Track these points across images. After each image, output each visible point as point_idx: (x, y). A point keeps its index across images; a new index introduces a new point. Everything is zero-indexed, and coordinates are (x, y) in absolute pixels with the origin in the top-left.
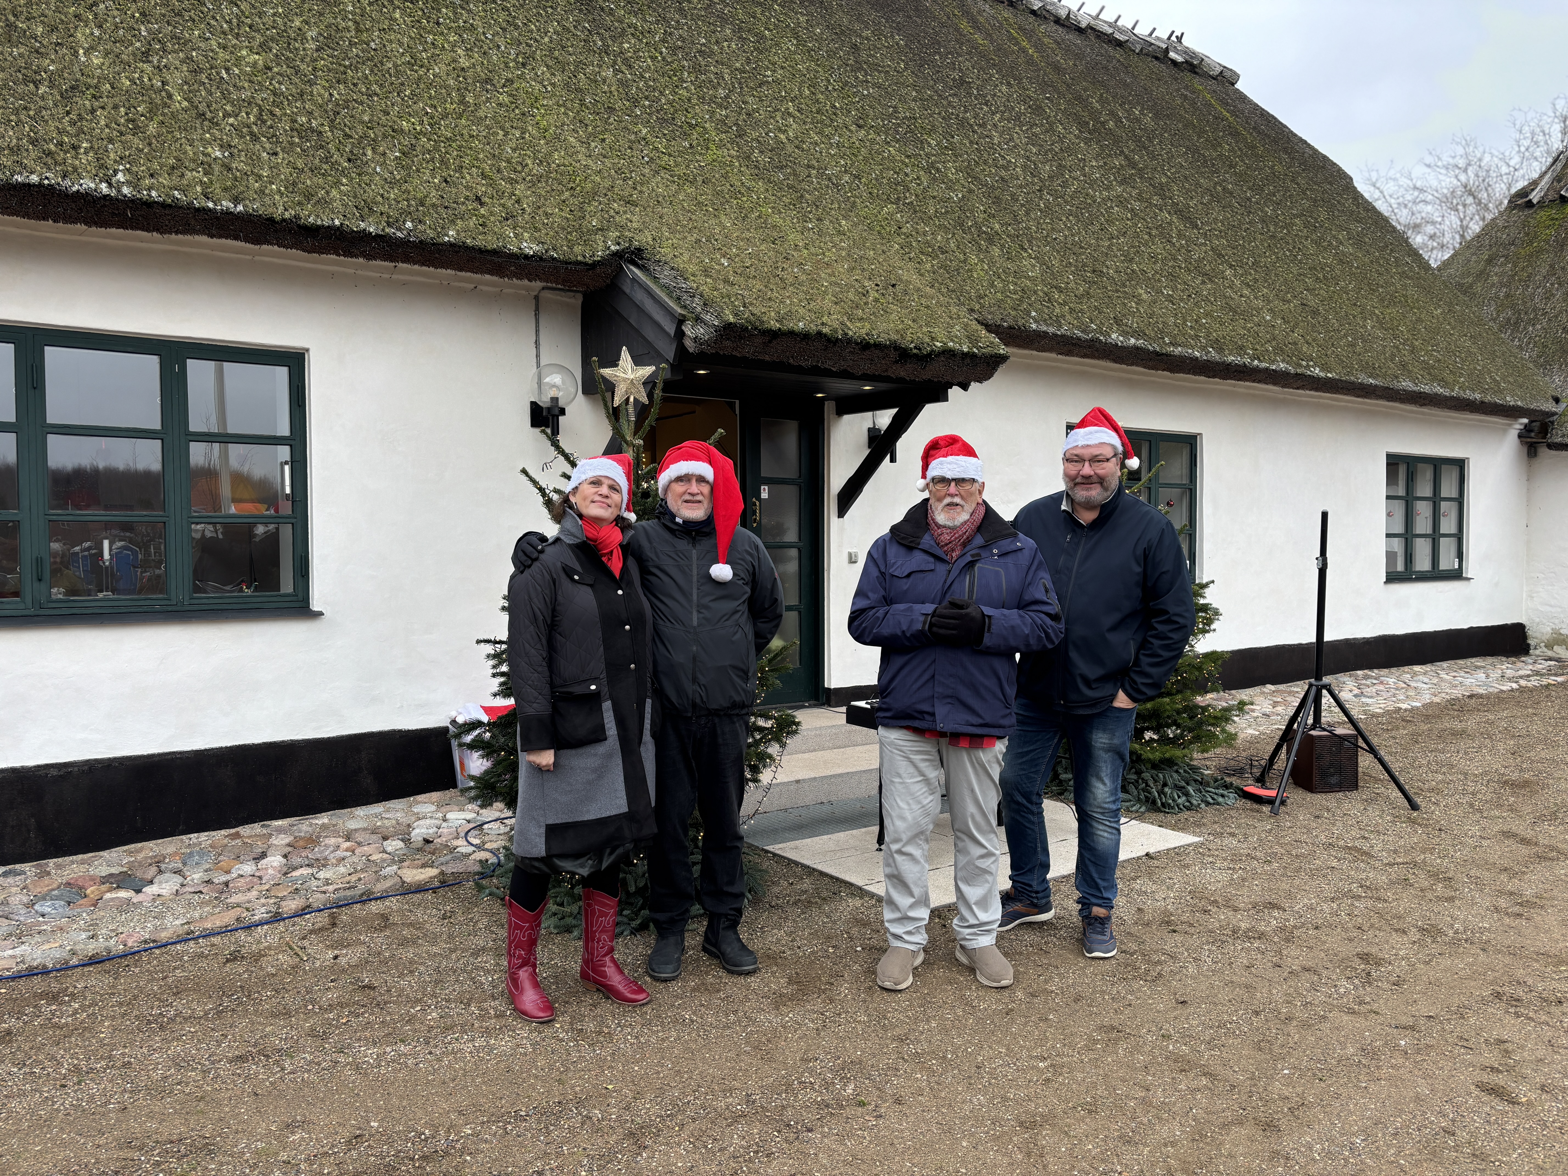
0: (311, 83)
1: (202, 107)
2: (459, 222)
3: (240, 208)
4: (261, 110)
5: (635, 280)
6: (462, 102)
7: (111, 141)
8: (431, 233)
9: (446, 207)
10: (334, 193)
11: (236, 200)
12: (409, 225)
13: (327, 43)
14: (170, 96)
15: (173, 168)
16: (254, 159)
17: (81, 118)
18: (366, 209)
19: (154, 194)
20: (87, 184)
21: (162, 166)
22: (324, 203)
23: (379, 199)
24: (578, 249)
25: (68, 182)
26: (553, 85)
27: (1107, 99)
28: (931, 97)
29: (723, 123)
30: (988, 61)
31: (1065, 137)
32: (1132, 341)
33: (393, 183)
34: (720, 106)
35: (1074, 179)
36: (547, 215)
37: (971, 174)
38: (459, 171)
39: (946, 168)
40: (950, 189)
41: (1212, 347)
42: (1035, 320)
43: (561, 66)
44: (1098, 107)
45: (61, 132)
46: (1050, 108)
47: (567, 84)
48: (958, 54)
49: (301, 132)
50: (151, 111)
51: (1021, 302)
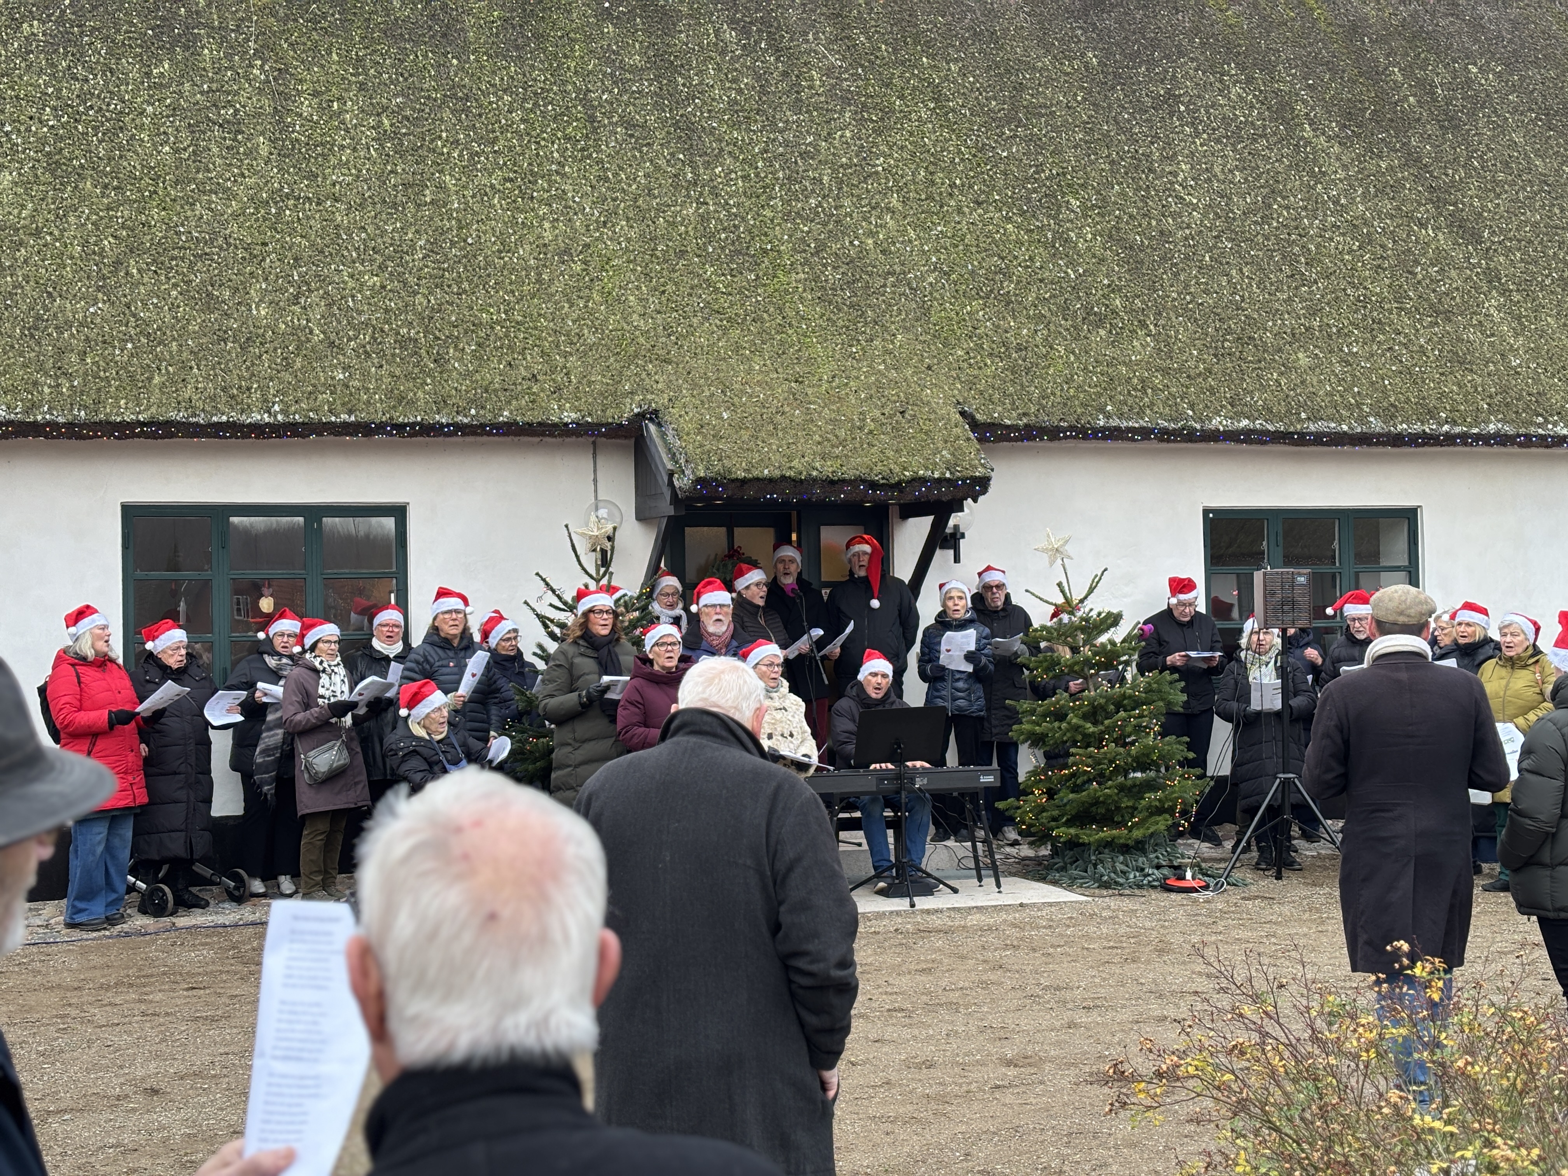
0: (415, 293)
1: (333, 336)
2: (514, 402)
3: (353, 418)
4: (375, 329)
5: (651, 436)
6: (539, 281)
7: (271, 380)
8: (489, 416)
9: (506, 390)
10: (420, 394)
11: (350, 412)
12: (473, 412)
13: (433, 248)
14: (311, 332)
15: (310, 393)
16: (365, 375)
17: (253, 364)
18: (442, 403)
19: (297, 417)
20: (256, 417)
21: (303, 393)
22: (412, 403)
23: (454, 392)
24: (609, 413)
25: (244, 417)
27: (1426, 59)
28: (1106, 135)
29: (803, 240)
30: (1229, 51)
31: (1308, 143)
32: (1244, 423)
33: (468, 374)
34: (807, 220)
35: (1287, 208)
36: (590, 383)
37: (1113, 236)
38: (522, 353)
39: (1079, 236)
40: (1071, 263)
41: (1377, 415)
42: (1108, 416)
43: (642, 215)
44: (1400, 78)
45: (240, 378)
46: (1304, 102)
47: (642, 235)
48: (1181, 54)
49: (402, 342)
50: (298, 348)
51: (1100, 395)
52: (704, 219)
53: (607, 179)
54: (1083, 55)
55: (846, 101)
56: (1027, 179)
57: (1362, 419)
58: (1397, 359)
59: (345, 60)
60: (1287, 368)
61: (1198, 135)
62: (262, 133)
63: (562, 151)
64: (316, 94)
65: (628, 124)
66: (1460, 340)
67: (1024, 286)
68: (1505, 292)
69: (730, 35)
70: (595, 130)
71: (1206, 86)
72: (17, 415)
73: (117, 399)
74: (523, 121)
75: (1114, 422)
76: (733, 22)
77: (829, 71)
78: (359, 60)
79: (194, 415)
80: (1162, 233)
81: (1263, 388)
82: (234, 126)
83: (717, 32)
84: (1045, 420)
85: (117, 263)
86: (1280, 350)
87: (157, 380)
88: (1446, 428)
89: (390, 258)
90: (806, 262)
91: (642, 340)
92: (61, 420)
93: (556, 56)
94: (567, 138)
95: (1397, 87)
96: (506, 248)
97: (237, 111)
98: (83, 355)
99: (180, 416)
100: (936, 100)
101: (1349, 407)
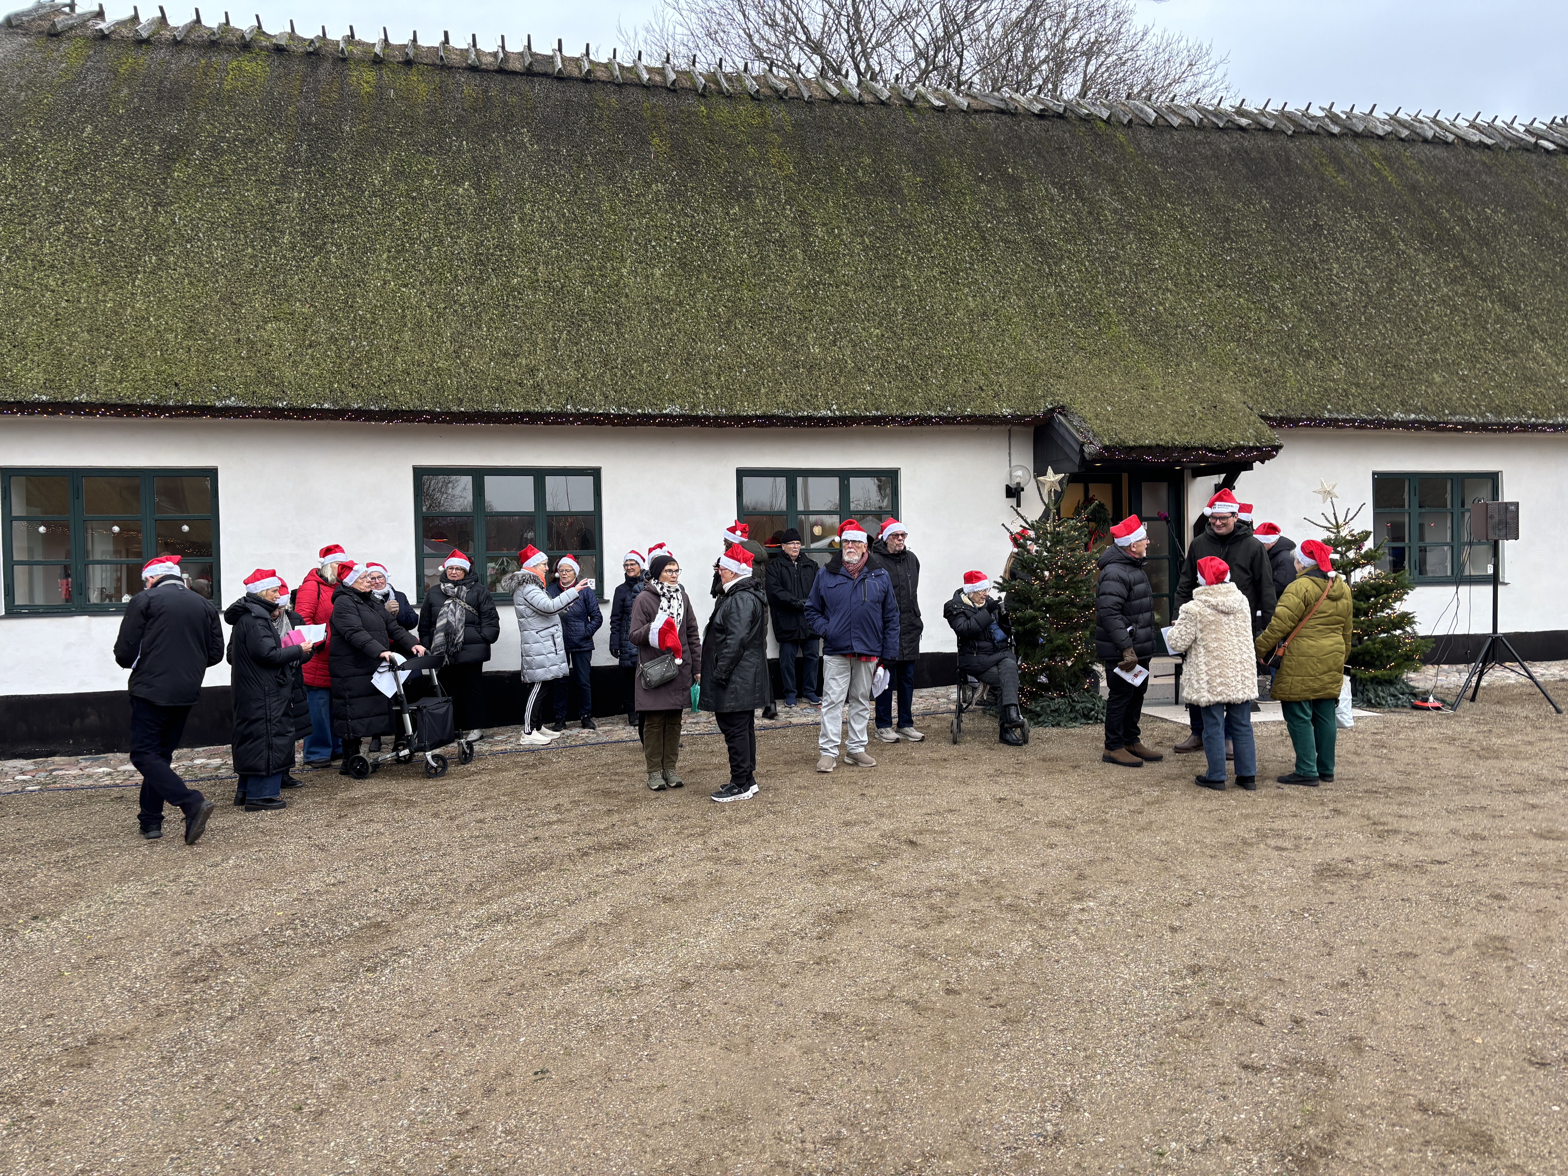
0: (902, 339)
1: (860, 365)
2: (972, 403)
3: (879, 414)
4: (882, 360)
5: (1060, 422)
6: (972, 331)
7: (828, 390)
8: (958, 412)
9: (966, 396)
10: (916, 398)
11: (877, 410)
12: (949, 409)
13: (907, 312)
14: (846, 362)
15: (853, 399)
16: (882, 387)
17: (816, 381)
18: (930, 403)
19: (847, 413)
20: (823, 413)
21: (848, 399)
22: (912, 404)
23: (935, 397)
24: (1031, 409)
25: (816, 413)
26: (1019, 307)
27: (1460, 206)
28: (1284, 247)
29: (1122, 307)
30: (1344, 200)
31: (1404, 253)
32: (1413, 416)
33: (941, 387)
34: (1121, 295)
35: (1402, 289)
36: (1015, 391)
37: (1304, 305)
38: (971, 373)
39: (1284, 305)
40: (1283, 321)
41: (1491, 412)
42: (1329, 411)
43: (1024, 292)
44: (1447, 215)
45: (810, 389)
46: (1396, 229)
47: (1027, 304)
48: (1318, 202)
49: (900, 368)
50: (840, 371)
51: (1321, 399)
52: (1061, 294)
53: (1000, 273)
54: (1260, 202)
55: (1128, 227)
56: (1245, 273)
57: (1482, 415)
58: (1491, 379)
59: (836, 204)
60: (1430, 383)
61: (1339, 248)
62: (798, 247)
63: (971, 257)
64: (824, 225)
65: (1006, 241)
66: (1525, 367)
67: (1258, 334)
68: (1543, 340)
69: (1054, 191)
70: (986, 244)
71: (1336, 220)
72: (687, 411)
73: (742, 402)
74: (945, 239)
75: (1335, 415)
76: (1054, 184)
77: (1115, 211)
78: (845, 205)
79: (788, 412)
80: (1332, 304)
81: (1419, 396)
82: (781, 243)
83: (1046, 189)
84: (1292, 414)
85: (729, 322)
86: (1421, 373)
87: (763, 391)
88: (1533, 420)
89: (883, 318)
90: (1127, 320)
91: (1042, 365)
92: (712, 414)
93: (956, 202)
94: (973, 249)
95: (1447, 221)
96: (948, 313)
97: (781, 235)
98: (718, 376)
99: (779, 412)
100: (1181, 228)
101: (1473, 407)
